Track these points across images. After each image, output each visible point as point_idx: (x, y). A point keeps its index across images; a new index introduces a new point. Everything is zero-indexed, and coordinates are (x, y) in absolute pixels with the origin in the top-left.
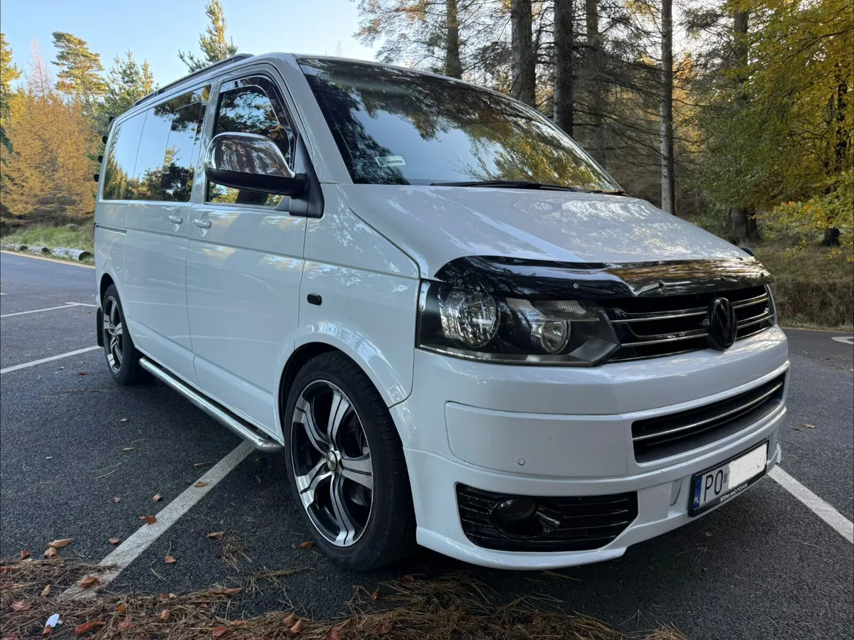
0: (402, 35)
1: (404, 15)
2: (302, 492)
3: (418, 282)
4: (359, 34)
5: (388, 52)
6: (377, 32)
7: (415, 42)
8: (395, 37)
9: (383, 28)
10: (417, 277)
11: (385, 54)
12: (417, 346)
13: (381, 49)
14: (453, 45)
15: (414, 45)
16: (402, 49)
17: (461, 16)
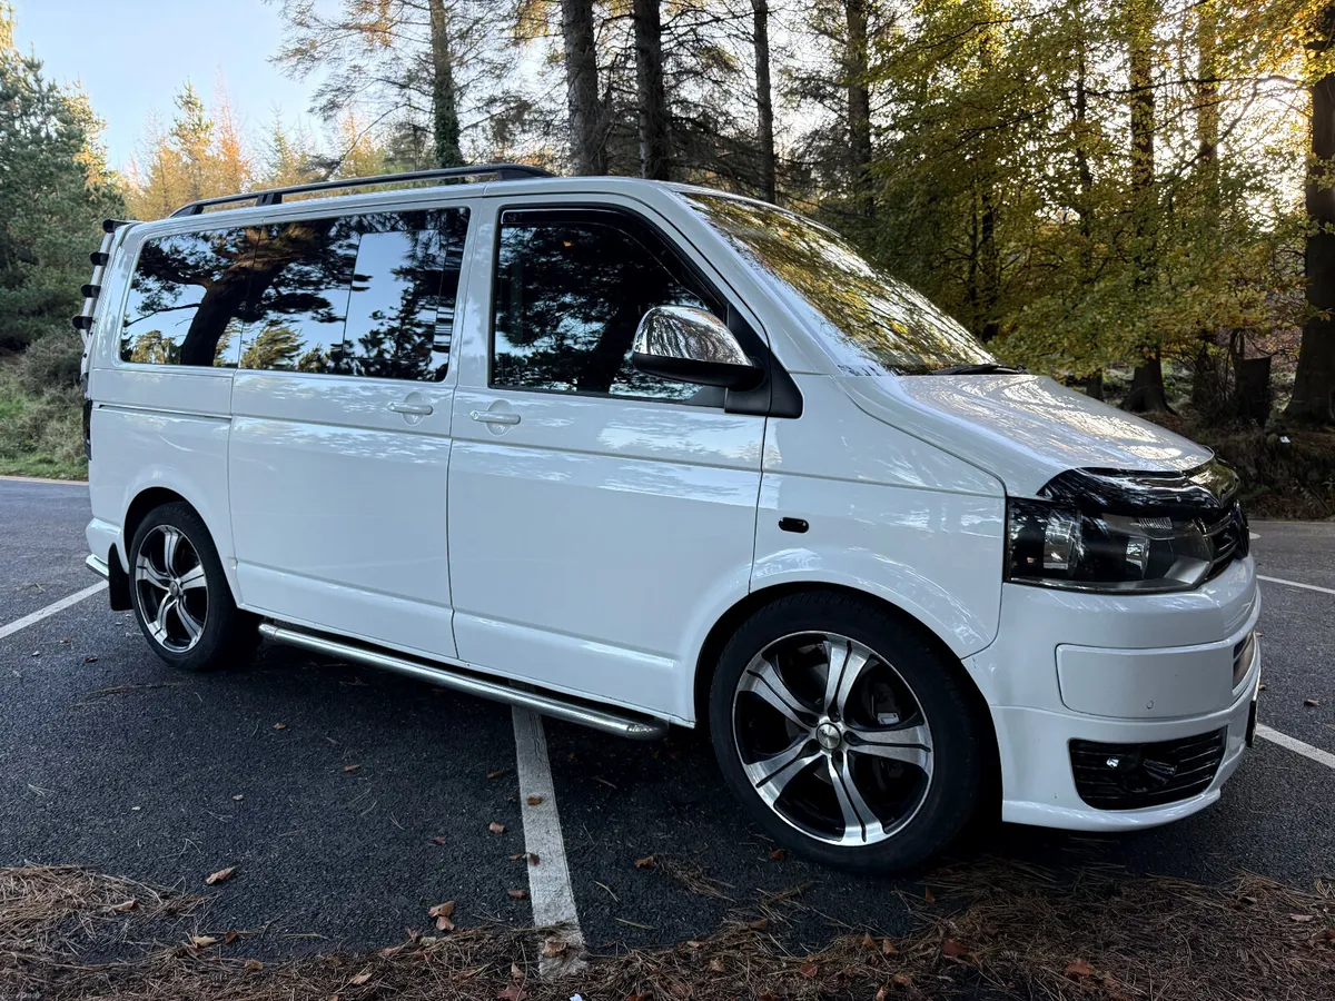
0: (355, 67)
1: (356, 36)
2: (759, 785)
3: (1003, 502)
4: (280, 59)
5: (334, 93)
6: (313, 59)
7: (378, 80)
8: (343, 70)
9: (325, 53)
10: (1003, 495)
11: (329, 96)
12: (1005, 579)
13: (322, 87)
14: (445, 94)
15: (379, 85)
16: (357, 89)
17: (457, 48)
